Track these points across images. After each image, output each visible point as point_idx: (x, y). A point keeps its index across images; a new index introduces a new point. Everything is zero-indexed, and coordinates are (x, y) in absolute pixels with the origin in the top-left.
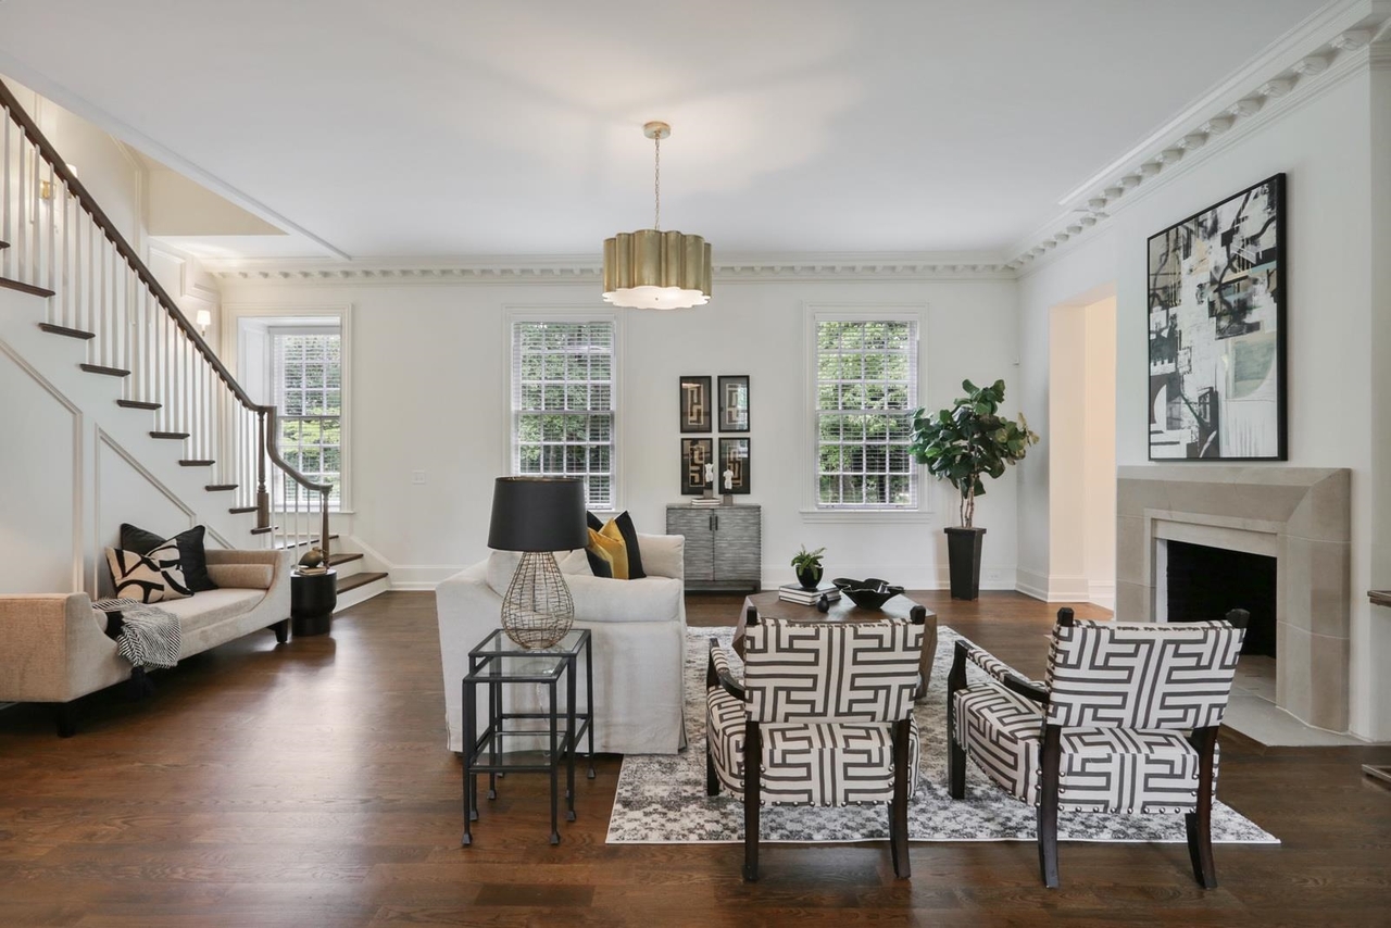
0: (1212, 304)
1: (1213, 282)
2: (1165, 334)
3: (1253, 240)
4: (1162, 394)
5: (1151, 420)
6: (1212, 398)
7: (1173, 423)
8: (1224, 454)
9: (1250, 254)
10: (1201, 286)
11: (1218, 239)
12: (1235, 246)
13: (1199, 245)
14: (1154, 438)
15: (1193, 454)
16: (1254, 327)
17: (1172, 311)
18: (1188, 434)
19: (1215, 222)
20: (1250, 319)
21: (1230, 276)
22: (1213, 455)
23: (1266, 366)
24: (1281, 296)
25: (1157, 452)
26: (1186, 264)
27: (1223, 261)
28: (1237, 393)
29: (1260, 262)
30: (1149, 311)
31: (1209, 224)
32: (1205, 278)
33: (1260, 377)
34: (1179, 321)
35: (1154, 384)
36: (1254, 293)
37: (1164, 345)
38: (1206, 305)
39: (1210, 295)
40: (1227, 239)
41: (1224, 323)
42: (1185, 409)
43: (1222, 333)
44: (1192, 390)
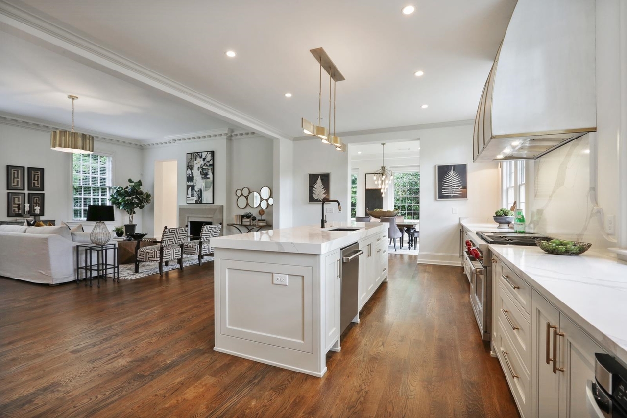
0: (201, 172)
1: (201, 167)
2: (191, 176)
3: (209, 161)
4: (190, 189)
5: (187, 194)
6: (200, 191)
7: (192, 195)
8: (203, 202)
9: (208, 164)
10: (199, 168)
11: (202, 159)
12: (205, 162)
13: (198, 159)
14: (188, 199)
15: (197, 202)
16: (209, 178)
17: (192, 171)
18: (195, 198)
19: (202, 155)
20: (208, 176)
21: (204, 167)
22: (201, 203)
23: (211, 186)
24: (213, 173)
25: (189, 202)
26: (195, 162)
27: (203, 164)
28: (206, 190)
29: (209, 166)
30: (187, 170)
31: (200, 155)
32: (200, 166)
33: (210, 188)
34: (194, 173)
35: (188, 186)
36: (208, 172)
37: (190, 178)
38: (199, 172)
39: (200, 170)
40: (204, 159)
41: (203, 176)
42: (195, 193)
43: (203, 178)
44: (197, 188)
